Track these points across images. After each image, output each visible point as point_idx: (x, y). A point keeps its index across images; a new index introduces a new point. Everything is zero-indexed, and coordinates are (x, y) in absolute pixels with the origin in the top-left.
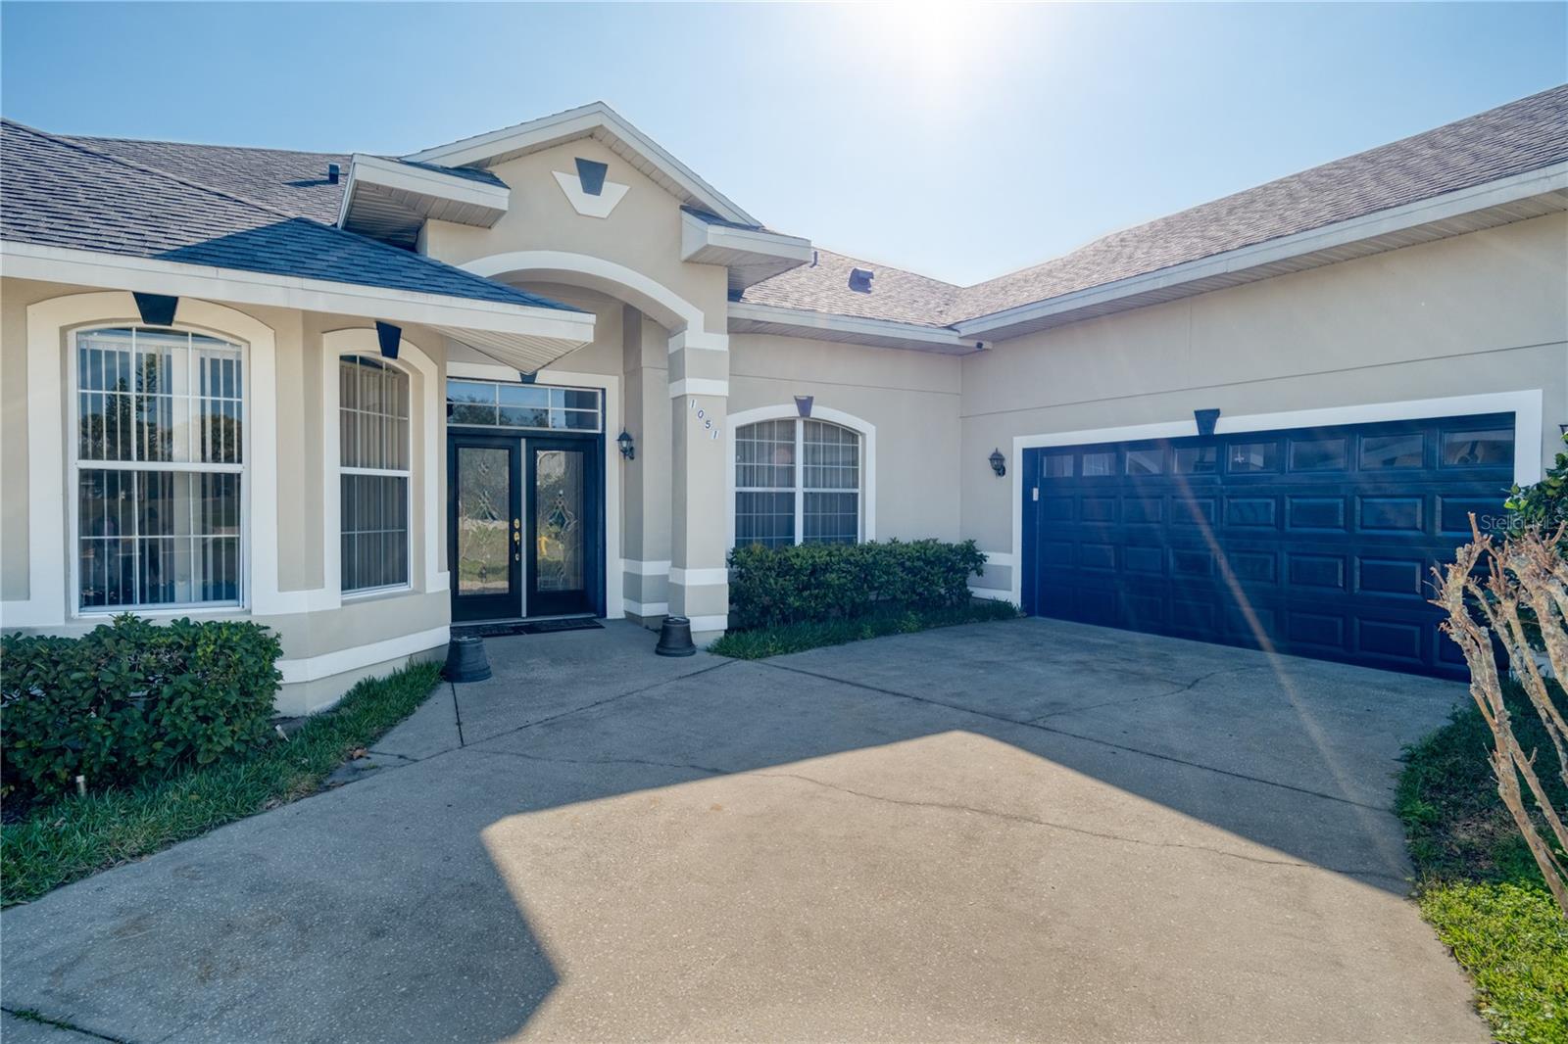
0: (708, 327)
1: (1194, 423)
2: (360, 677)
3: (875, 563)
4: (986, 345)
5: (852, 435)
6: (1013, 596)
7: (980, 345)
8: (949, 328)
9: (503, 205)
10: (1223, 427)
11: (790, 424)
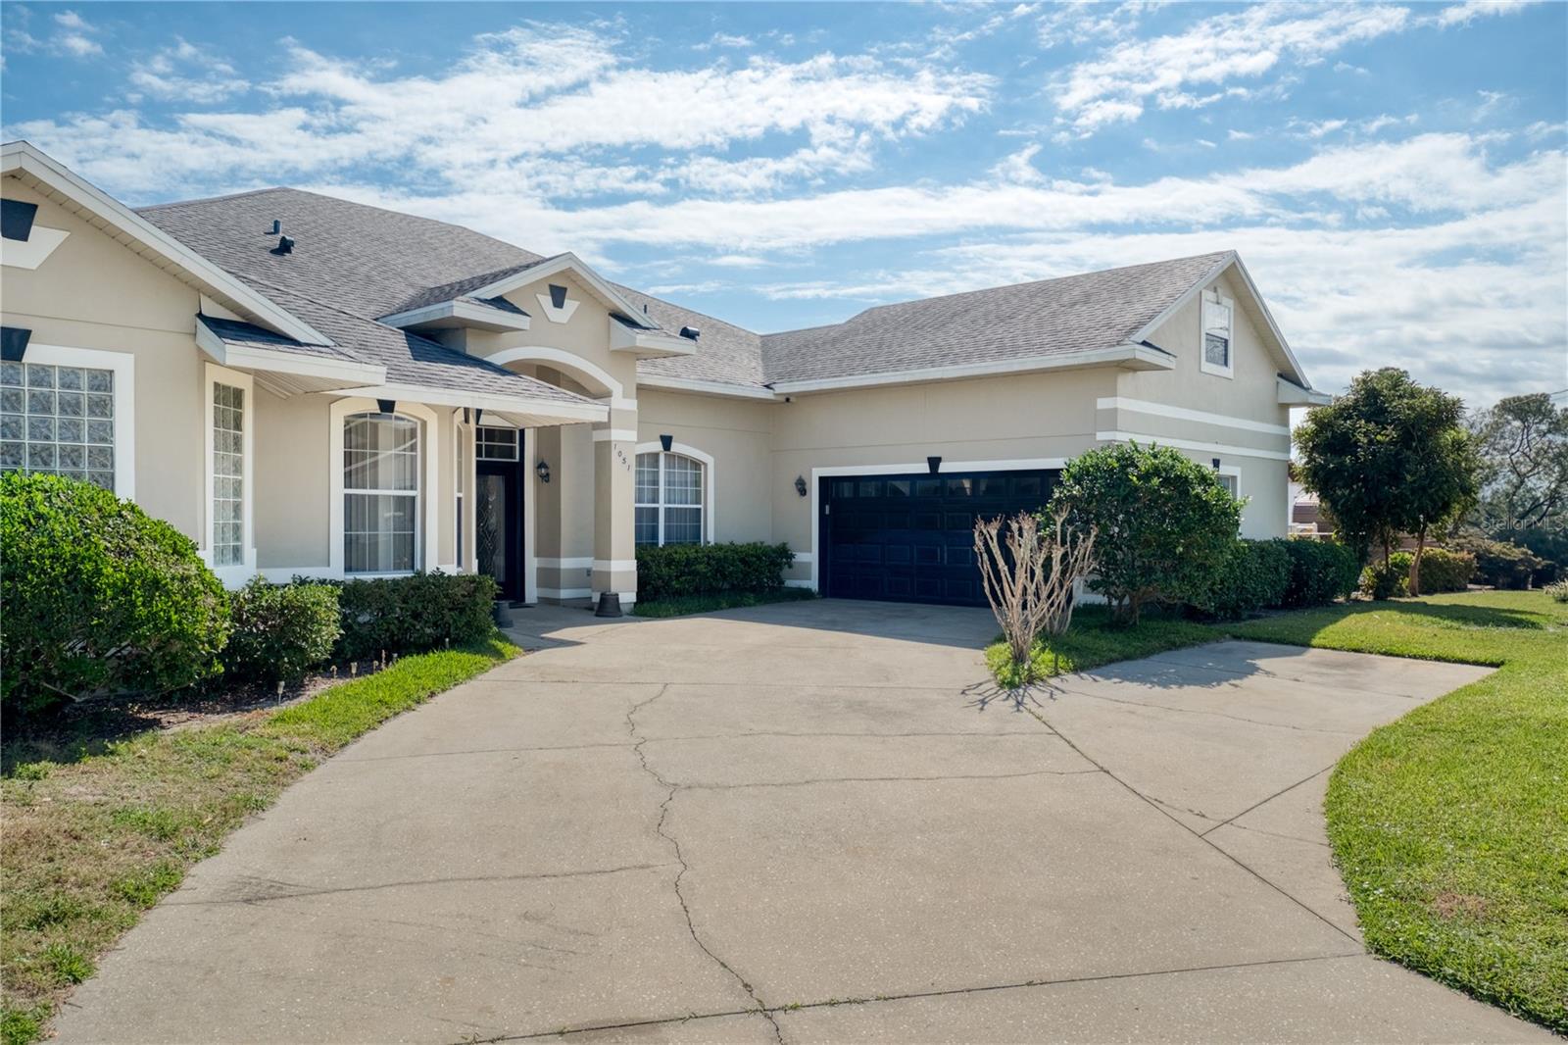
0: (625, 396)
1: (927, 465)
3: (725, 557)
4: (792, 399)
5: (696, 465)
6: (813, 584)
7: (788, 400)
8: (768, 387)
10: (943, 468)
11: (656, 456)
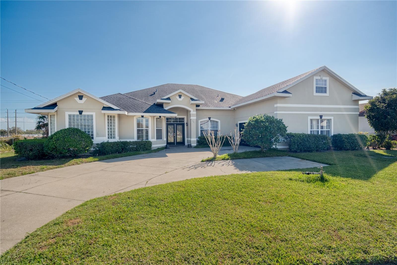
0: (193, 111)
2: (158, 147)
5: (217, 122)
7: (234, 109)
8: (230, 107)
9: (170, 102)
